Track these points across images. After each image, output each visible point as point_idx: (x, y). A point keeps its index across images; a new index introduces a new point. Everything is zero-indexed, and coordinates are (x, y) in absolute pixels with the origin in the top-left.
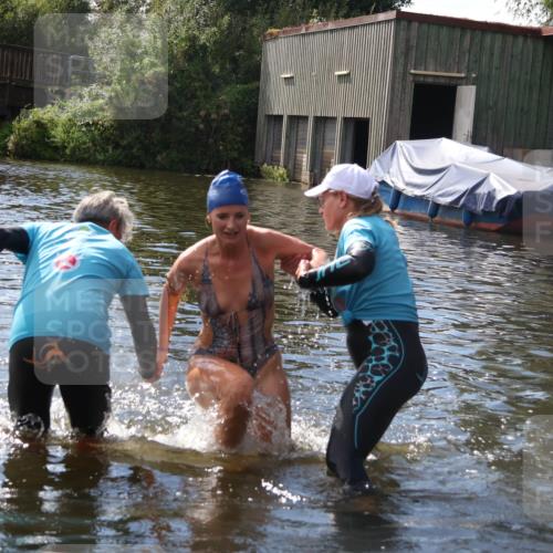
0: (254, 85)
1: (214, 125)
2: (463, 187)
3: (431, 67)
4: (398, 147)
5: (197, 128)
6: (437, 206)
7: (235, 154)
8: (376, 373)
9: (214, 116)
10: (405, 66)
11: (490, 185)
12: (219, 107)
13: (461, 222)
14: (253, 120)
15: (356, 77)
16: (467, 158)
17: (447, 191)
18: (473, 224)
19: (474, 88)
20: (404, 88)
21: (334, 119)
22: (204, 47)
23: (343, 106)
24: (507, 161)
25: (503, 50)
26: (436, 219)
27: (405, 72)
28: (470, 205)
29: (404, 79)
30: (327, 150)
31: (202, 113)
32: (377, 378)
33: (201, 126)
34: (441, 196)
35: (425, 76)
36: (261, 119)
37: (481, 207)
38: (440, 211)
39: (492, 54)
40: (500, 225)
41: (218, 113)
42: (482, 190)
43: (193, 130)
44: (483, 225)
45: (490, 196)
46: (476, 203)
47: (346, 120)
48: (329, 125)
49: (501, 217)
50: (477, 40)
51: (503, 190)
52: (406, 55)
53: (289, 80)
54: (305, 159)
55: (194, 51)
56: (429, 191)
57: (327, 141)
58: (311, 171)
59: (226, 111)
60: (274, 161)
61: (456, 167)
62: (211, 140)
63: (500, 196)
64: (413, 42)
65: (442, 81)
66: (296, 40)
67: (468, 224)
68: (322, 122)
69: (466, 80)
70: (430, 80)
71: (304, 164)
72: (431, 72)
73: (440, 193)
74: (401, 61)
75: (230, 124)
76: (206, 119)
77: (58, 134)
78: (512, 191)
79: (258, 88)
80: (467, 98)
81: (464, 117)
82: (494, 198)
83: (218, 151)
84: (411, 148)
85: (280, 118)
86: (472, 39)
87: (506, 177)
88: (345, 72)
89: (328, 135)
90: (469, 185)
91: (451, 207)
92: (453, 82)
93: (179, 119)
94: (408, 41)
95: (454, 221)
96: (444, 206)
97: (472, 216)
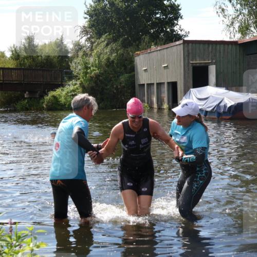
0: (133, 73)
2: (215, 104)
3: (198, 59)
5: (114, 92)
6: (207, 112)
8: (201, 180)
9: (119, 87)
10: (188, 60)
11: (225, 102)
12: (121, 83)
13: (216, 117)
14: (134, 87)
15: (170, 67)
16: (217, 93)
17: (209, 106)
18: (220, 117)
19: (214, 66)
20: (189, 69)
21: (164, 83)
22: (113, 62)
23: (167, 78)
24: (231, 92)
25: (224, 50)
26: (207, 116)
27: (189, 62)
28: (218, 110)
29: (188, 66)
30: (163, 95)
31: (115, 86)
32: (201, 182)
33: (115, 91)
34: (207, 108)
35: (196, 63)
36: (137, 86)
37: (222, 111)
38: (208, 113)
39: (220, 52)
40: (230, 117)
41: (120, 86)
42: (222, 104)
43: (112, 93)
44: (224, 117)
45: (225, 106)
46: (220, 109)
47: (168, 83)
48: (162, 86)
49: (230, 113)
50: (214, 47)
51: (229, 103)
52: (188, 56)
53: (146, 71)
54: (154, 100)
56: (203, 107)
57: (162, 92)
58: (157, 103)
59: (123, 85)
61: (212, 96)
62: (119, 96)
63: (228, 106)
64: (190, 51)
65: (202, 65)
66: (147, 55)
67: (218, 117)
68: (160, 85)
69: (212, 63)
70: (198, 65)
71: (154, 101)
72: (198, 61)
74: (187, 58)
75: (125, 89)
76: (117, 88)
77: (62, 100)
78: (233, 103)
79: (134, 75)
80: (212, 70)
81: (212, 77)
83: (122, 100)
84: (196, 91)
85: (144, 85)
86: (212, 48)
87: (231, 98)
88: (166, 65)
89: (162, 90)
90: (217, 103)
91: (211, 112)
92: (207, 64)
93: (106, 89)
94: (188, 51)
95: (213, 117)
96: (209, 111)
97: (219, 114)
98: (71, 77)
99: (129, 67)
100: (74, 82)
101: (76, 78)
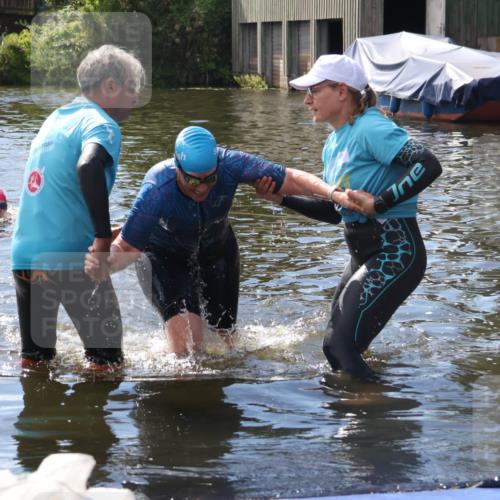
1: (189, 37)
2: (421, 80)
4: (359, 45)
5: (174, 43)
6: (398, 101)
7: (212, 66)
8: (387, 271)
9: (188, 29)
11: (446, 75)
12: (193, 19)
13: (421, 115)
16: (426, 50)
17: (405, 85)
18: (434, 116)
21: (308, 23)
24: (464, 50)
26: (399, 113)
28: (429, 97)
30: (303, 54)
31: (177, 27)
32: (388, 277)
33: (178, 40)
34: (401, 90)
36: (235, 28)
37: (439, 98)
38: (402, 105)
40: (460, 115)
41: (192, 26)
42: (439, 82)
43: (169, 44)
44: (443, 116)
45: (447, 87)
46: (434, 95)
47: (319, 22)
48: (303, 29)
51: (459, 78)
54: (282, 65)
56: (389, 87)
57: (302, 44)
58: (289, 76)
59: (200, 23)
60: (252, 70)
61: (414, 60)
62: (188, 54)
63: (456, 86)
67: (429, 116)
68: (296, 26)
71: (282, 69)
73: (400, 87)
75: (205, 35)
76: (182, 33)
78: (469, 80)
81: (436, 9)
82: (451, 88)
83: (196, 64)
84: (372, 45)
85: (254, 25)
87: (462, 66)
90: (427, 77)
91: (411, 101)
95: (416, 114)
96: (404, 100)
97: (431, 108)
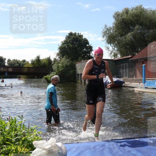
0: (75, 70)
7: (73, 80)
14: (75, 75)
22: (68, 66)
36: (76, 74)
53: (80, 69)
55: (67, 66)
59: (71, 74)
60: (79, 80)
62: (70, 78)
66: (80, 64)
76: (69, 75)
77: (49, 79)
85: (79, 74)
93: (65, 75)
98: (52, 71)
99: (73, 67)
100: (53, 72)
101: (54, 71)
